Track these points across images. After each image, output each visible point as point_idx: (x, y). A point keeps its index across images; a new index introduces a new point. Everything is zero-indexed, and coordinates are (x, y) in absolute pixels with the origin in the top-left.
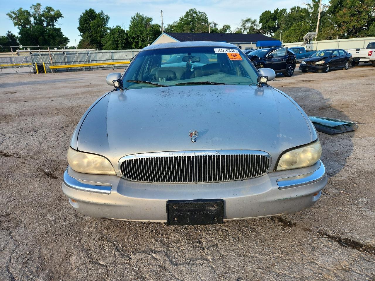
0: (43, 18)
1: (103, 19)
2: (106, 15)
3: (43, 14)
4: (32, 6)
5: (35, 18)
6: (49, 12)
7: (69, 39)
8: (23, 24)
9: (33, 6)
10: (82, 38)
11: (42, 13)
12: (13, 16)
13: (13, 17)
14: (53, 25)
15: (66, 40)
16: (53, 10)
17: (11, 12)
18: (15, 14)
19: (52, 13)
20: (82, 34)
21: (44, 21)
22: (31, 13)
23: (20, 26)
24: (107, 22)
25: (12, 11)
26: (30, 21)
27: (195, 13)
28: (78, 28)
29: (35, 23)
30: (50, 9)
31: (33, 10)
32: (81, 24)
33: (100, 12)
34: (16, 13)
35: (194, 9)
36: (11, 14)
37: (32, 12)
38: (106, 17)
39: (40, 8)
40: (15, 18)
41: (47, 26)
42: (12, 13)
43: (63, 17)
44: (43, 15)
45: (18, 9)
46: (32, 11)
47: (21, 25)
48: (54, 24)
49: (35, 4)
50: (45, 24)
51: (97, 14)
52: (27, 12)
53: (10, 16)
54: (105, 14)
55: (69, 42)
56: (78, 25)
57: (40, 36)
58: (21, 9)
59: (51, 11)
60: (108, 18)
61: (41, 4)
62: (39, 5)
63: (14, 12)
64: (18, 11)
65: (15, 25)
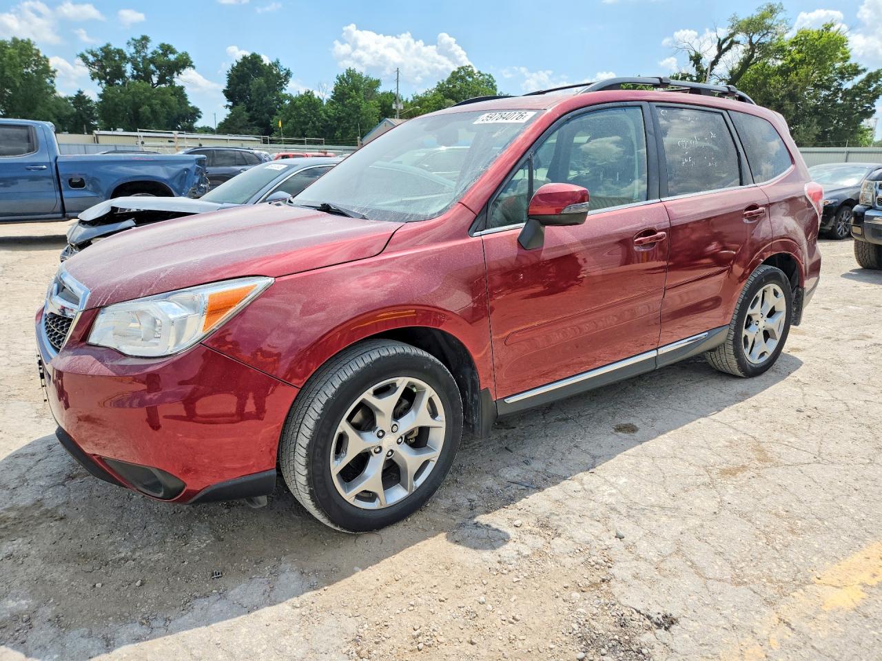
0: (152, 67)
1: (278, 75)
2: (285, 69)
3: (153, 58)
4: (130, 41)
5: (135, 67)
6: (165, 54)
7: (201, 112)
8: (108, 77)
9: (133, 42)
10: (229, 112)
11: (150, 56)
12: (91, 59)
13: (90, 61)
14: (171, 82)
15: (195, 113)
16: (173, 52)
17: (87, 51)
18: (94, 55)
19: (172, 57)
20: (230, 104)
21: (153, 73)
22: (128, 56)
23: (103, 81)
24: (285, 83)
25: (89, 48)
26: (125, 71)
27: (471, 74)
28: (224, 91)
29: (133, 76)
30: (167, 49)
31: (132, 50)
32: (230, 83)
33: (274, 61)
34: (98, 53)
35: (469, 66)
36: (86, 55)
37: (131, 55)
38: (285, 71)
39: (148, 46)
40: (93, 64)
41: (159, 83)
42: (89, 53)
44: (152, 61)
45: (103, 44)
46: (129, 51)
47: (105, 79)
48: (174, 80)
49: (138, 37)
50: (155, 79)
51: (265, 65)
52: (120, 52)
53: (85, 59)
54: (284, 67)
55: (200, 117)
56: (224, 85)
57: (144, 104)
58: (108, 45)
59: (170, 53)
60: (288, 74)
61: (150, 39)
62: (145, 39)
63: (92, 52)
64: (101, 49)
65: (93, 79)
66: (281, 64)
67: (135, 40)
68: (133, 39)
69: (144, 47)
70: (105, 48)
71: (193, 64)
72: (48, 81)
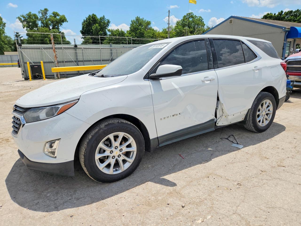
0: (49, 22)
1: (104, 23)
2: (107, 20)
4: (40, 11)
5: (42, 22)
6: (55, 17)
10: (84, 40)
11: (48, 17)
12: (23, 19)
14: (58, 29)
16: (58, 15)
17: (21, 16)
18: (24, 17)
19: (58, 18)
20: (84, 37)
21: (50, 24)
22: (39, 17)
23: (28, 29)
24: (107, 26)
25: (22, 14)
28: (81, 31)
29: (42, 27)
30: (55, 14)
31: (41, 15)
32: (83, 27)
33: (102, 16)
34: (26, 16)
36: (21, 17)
39: (47, 13)
40: (24, 21)
41: (53, 29)
42: (22, 16)
43: (67, 21)
44: (49, 19)
45: (28, 13)
46: (39, 15)
47: (29, 27)
49: (43, 9)
50: (51, 27)
51: (98, 18)
52: (35, 15)
53: (20, 19)
54: (107, 19)
58: (30, 13)
59: (57, 16)
60: (109, 22)
61: (48, 10)
62: (46, 10)
63: (23, 15)
64: (27, 15)
65: (24, 28)
66: (105, 17)
67: (42, 11)
68: (41, 10)
69: (46, 13)
70: (29, 14)
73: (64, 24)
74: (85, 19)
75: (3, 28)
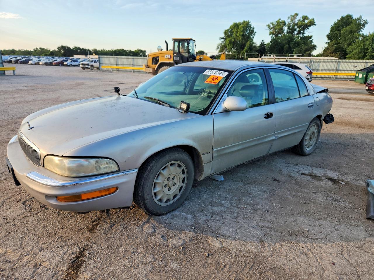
0: (296, 27)
1: (360, 24)
2: (364, 21)
3: (298, 23)
5: (289, 28)
6: (304, 21)
7: (316, 47)
8: (276, 34)
10: (327, 46)
11: (296, 22)
12: (271, 26)
15: (314, 47)
18: (273, 25)
19: (306, 21)
20: (329, 41)
21: (295, 30)
22: (287, 23)
24: (363, 28)
26: (284, 30)
28: (327, 35)
29: (287, 33)
31: (289, 20)
32: (331, 31)
38: (364, 22)
39: (297, 18)
40: (272, 28)
41: (297, 34)
43: (315, 25)
44: (297, 25)
45: (277, 20)
46: (287, 21)
47: (275, 34)
48: (305, 32)
49: (293, 14)
50: (296, 32)
54: (364, 19)
55: (315, 49)
57: (286, 44)
58: (280, 19)
59: (306, 19)
60: (366, 22)
61: (298, 14)
63: (273, 23)
64: (276, 22)
65: (270, 35)
67: (292, 16)
69: (295, 18)
70: (278, 21)
71: (315, 23)
72: (252, 37)
73: (311, 28)
74: (337, 21)
75: (253, 37)
